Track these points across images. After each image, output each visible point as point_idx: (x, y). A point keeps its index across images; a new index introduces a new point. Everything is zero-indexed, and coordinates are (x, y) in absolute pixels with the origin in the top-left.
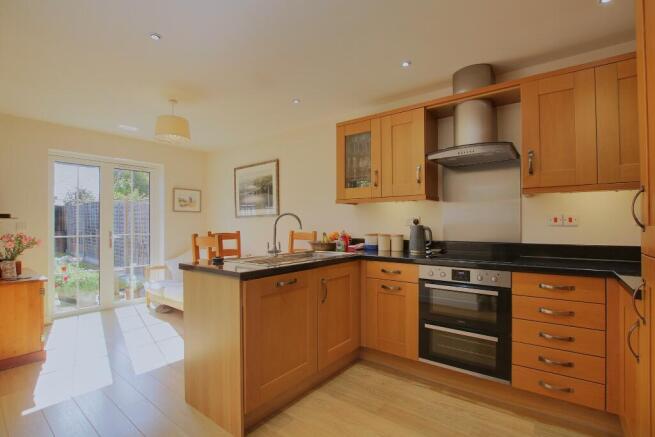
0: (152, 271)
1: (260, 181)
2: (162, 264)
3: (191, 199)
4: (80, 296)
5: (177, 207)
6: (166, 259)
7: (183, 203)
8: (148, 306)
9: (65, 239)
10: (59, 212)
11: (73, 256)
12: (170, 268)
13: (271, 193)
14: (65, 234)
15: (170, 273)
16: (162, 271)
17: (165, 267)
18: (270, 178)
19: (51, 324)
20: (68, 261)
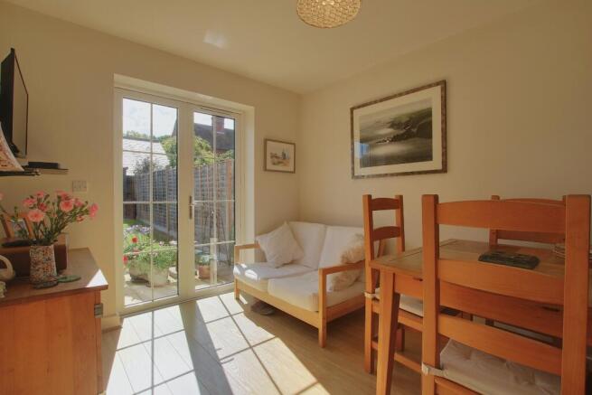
0: (242, 251)
1: (404, 120)
2: (251, 242)
3: (284, 155)
4: (154, 276)
5: (270, 166)
6: (256, 235)
7: (276, 160)
8: (238, 299)
9: (135, 205)
10: (129, 182)
11: (144, 225)
12: (263, 247)
13: (430, 136)
14: (134, 200)
15: (263, 253)
16: (252, 250)
17: (256, 246)
18: (428, 114)
19: (119, 328)
20: (139, 231)
